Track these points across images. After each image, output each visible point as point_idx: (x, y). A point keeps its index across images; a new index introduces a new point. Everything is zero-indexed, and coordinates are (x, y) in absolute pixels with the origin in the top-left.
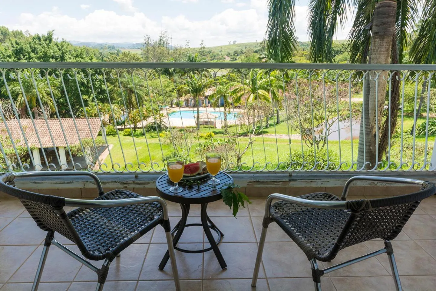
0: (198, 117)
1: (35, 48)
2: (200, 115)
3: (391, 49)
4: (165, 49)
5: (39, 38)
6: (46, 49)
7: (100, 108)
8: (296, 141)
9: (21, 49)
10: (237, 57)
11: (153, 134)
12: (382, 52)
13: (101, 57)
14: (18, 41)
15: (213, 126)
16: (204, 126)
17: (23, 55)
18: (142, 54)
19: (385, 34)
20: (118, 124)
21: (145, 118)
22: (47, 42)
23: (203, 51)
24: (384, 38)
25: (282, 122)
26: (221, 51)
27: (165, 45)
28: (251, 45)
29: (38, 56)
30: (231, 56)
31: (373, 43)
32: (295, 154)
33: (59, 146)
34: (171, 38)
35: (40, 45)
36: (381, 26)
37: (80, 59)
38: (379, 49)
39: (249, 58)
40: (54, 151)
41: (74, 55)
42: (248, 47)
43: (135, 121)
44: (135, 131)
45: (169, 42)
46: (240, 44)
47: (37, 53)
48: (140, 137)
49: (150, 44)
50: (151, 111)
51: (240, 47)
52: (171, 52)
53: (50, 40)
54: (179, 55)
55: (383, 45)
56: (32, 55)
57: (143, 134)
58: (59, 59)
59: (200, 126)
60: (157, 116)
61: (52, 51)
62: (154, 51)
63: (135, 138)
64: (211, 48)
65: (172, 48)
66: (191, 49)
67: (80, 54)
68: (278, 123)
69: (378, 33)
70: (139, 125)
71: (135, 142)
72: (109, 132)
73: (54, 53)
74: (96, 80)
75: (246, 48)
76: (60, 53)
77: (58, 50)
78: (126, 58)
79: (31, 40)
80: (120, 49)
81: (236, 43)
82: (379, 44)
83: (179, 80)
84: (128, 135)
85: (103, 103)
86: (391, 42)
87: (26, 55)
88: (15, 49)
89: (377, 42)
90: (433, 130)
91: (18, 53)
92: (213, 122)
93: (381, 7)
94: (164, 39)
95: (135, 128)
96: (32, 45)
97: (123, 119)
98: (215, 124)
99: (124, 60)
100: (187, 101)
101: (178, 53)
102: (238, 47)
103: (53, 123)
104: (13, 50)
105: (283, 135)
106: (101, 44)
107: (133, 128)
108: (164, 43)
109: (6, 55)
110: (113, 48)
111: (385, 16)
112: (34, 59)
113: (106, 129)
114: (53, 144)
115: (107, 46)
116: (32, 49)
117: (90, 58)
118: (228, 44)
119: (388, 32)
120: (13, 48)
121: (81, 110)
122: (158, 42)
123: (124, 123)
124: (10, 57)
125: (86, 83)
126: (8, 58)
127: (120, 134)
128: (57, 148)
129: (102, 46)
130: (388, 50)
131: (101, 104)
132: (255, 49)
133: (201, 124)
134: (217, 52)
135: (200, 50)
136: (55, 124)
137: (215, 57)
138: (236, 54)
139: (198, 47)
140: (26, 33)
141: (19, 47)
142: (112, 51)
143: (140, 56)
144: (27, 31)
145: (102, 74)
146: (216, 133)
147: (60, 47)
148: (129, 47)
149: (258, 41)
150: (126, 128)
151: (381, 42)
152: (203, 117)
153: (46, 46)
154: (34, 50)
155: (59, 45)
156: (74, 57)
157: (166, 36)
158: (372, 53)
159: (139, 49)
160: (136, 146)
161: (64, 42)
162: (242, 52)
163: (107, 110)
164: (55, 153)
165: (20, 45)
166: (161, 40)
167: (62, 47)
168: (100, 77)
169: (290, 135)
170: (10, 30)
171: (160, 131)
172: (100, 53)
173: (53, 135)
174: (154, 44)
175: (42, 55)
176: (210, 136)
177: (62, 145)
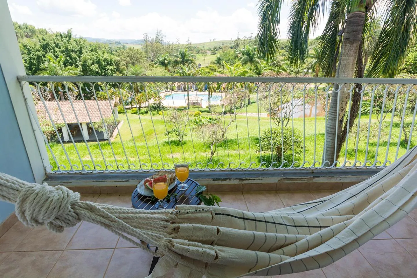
0: (188, 99)
1: (58, 44)
2: (190, 98)
3: (358, 52)
4: (160, 45)
5: (61, 36)
6: (67, 44)
7: (113, 92)
8: (264, 118)
9: (47, 44)
10: (217, 52)
11: (154, 112)
12: (351, 55)
13: (110, 51)
14: (44, 38)
15: (200, 106)
16: (193, 106)
17: (49, 49)
18: (142, 49)
19: (354, 40)
20: (127, 104)
21: (147, 100)
22: (68, 39)
23: (190, 47)
24: (353, 43)
25: (252, 103)
26: (204, 47)
27: (160, 42)
28: (227, 42)
29: (61, 50)
30: (212, 51)
31: (344, 47)
32: (268, 131)
33: (82, 122)
34: (165, 36)
35: (62, 41)
36: (351, 33)
37: (95, 53)
38: (348, 52)
39: (226, 53)
40: (78, 126)
41: (90, 50)
42: (224, 44)
43: (139, 102)
44: (140, 110)
45: (163, 39)
46: (218, 41)
47: (60, 48)
48: (145, 115)
49: (148, 40)
50: (152, 95)
51: (218, 44)
52: (165, 47)
53: (70, 37)
54: (172, 49)
55: (352, 49)
56: (56, 49)
57: (147, 112)
58: (78, 53)
59: (190, 106)
60: (157, 99)
61: (71, 46)
62: (151, 46)
63: (141, 115)
64: (196, 44)
65: (166, 44)
66: (181, 45)
67: (95, 49)
68: (249, 104)
69: (349, 38)
70: (143, 105)
71: (141, 119)
72: (120, 111)
73: (73, 47)
74: (108, 69)
75: (223, 44)
76: (78, 48)
77: (77, 45)
78: (131, 52)
79: (54, 37)
80: (125, 45)
81: (216, 40)
82: (349, 48)
83: (172, 70)
84: (135, 113)
85: (115, 88)
86: (359, 46)
87: (51, 49)
88: (42, 44)
89: (347, 46)
90: (366, 110)
91: (45, 47)
92: (200, 103)
93: (353, 17)
94: (160, 37)
95: (140, 108)
96: (55, 41)
97: (130, 100)
98: (201, 105)
99: (130, 54)
100: (179, 86)
101: (171, 48)
102: (217, 44)
103: (76, 104)
104: (41, 45)
105: (254, 113)
106: (110, 40)
107: (138, 108)
108: (159, 40)
109: (35, 49)
110: (119, 43)
111: (356, 25)
112: (58, 52)
113: (118, 109)
114: (78, 121)
115: (114, 41)
116: (55, 44)
117: (103, 52)
118: (209, 41)
119: (357, 38)
120: (40, 44)
121: (98, 93)
122: (155, 39)
123: (131, 103)
124: (39, 51)
125: (100, 72)
126: (37, 52)
127: (129, 112)
128: (81, 124)
129: (110, 42)
130: (355, 53)
131: (113, 89)
132: (230, 46)
133: (190, 104)
134: (201, 47)
135: (188, 46)
136: (78, 105)
137: (199, 51)
138: (215, 50)
139: (185, 43)
140: (49, 30)
141: (45, 43)
142: (119, 46)
143: (141, 51)
144: (50, 29)
145: (113, 65)
146: (202, 112)
147: (78, 43)
148: (131, 43)
149: (232, 39)
150: (133, 108)
151: (351, 46)
152: (193, 99)
153: (66, 42)
154: (57, 45)
155: (77, 41)
156: (90, 51)
157: (161, 34)
158: (343, 55)
159: (140, 44)
160: (141, 121)
161: (81, 38)
162: (220, 48)
163: (117, 94)
164: (79, 127)
165: (46, 41)
166: (157, 37)
167: (80, 42)
168: (112, 67)
169: (259, 113)
170: (36, 28)
171: (160, 110)
172: (109, 47)
173: (77, 113)
174: (152, 40)
175: (64, 50)
176: (198, 114)
177: (84, 121)
